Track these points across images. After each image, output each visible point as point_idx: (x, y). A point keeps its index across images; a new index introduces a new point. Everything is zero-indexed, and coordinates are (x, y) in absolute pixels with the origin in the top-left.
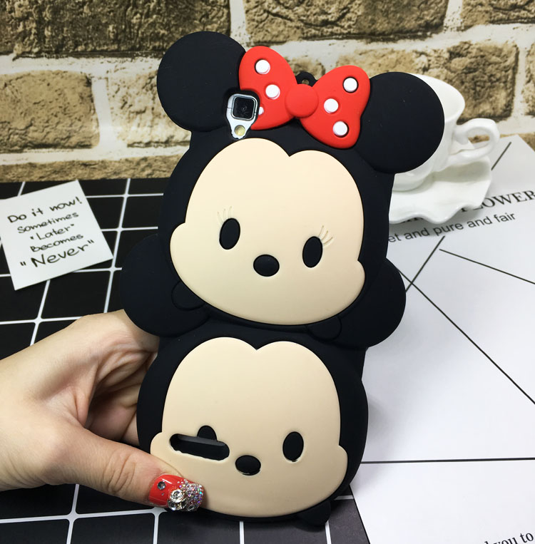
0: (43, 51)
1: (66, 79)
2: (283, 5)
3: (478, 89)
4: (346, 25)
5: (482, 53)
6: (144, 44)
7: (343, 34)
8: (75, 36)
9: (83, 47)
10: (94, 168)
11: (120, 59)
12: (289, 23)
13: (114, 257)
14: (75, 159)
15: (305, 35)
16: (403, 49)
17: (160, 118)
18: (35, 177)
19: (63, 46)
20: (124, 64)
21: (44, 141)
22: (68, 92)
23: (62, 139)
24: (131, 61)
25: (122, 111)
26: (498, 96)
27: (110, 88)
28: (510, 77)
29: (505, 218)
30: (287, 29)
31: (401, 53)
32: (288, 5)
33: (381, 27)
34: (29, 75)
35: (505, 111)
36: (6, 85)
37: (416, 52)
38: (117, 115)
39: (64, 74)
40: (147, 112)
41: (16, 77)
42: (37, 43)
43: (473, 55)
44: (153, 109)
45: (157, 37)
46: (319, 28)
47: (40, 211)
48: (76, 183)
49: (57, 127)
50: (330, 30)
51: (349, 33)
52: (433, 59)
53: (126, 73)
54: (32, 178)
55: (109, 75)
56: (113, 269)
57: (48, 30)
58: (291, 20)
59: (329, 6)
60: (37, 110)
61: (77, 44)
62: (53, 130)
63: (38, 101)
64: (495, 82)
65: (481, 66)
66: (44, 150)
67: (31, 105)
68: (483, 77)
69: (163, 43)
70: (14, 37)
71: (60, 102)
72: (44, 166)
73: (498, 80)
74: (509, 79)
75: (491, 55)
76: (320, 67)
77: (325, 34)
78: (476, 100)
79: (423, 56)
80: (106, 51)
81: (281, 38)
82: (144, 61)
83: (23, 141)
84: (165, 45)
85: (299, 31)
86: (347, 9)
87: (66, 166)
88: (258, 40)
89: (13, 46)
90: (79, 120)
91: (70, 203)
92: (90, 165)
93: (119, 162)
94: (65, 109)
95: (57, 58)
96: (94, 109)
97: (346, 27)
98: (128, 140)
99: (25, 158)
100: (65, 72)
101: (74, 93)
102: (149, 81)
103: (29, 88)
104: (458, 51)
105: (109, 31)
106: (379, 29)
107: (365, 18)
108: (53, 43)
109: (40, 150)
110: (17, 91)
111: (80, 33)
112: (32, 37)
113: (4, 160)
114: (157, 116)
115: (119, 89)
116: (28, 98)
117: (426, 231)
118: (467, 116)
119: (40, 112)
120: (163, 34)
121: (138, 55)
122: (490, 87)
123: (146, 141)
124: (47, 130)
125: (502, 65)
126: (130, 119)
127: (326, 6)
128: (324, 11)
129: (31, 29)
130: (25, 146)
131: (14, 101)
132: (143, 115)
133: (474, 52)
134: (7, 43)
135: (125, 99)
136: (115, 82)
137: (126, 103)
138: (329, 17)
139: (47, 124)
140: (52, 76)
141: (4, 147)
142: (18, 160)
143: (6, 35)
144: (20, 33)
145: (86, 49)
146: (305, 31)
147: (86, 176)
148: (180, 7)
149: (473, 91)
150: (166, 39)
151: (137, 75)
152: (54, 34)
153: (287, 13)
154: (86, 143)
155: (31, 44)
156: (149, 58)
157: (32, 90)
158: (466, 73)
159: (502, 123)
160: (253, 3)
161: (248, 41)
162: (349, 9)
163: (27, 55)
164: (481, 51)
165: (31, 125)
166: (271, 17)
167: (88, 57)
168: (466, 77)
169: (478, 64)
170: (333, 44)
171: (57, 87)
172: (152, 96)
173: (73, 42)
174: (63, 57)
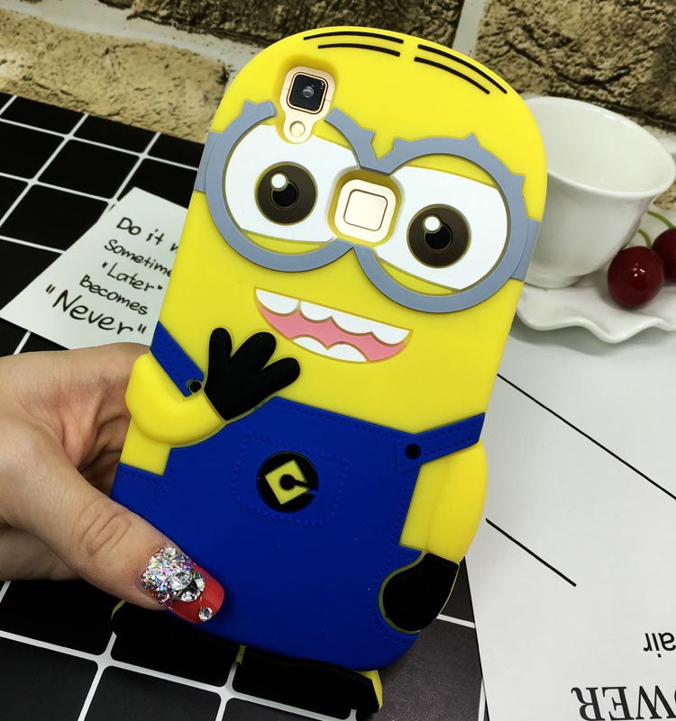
0: (173, 18)
1: (194, 65)
2: (536, 40)
4: (617, 90)
7: (609, 102)
8: (225, 6)
9: (233, 24)
12: (536, 68)
15: (554, 90)
19: (203, 16)
22: (190, 86)
30: (530, 75)
32: (543, 43)
33: (667, 107)
34: (144, 45)
36: (107, 52)
39: (193, 58)
41: (125, 44)
42: (167, 4)
46: (576, 85)
50: (591, 92)
51: (618, 103)
58: (540, 64)
59: (602, 58)
61: (223, 21)
63: (142, 87)
67: (130, 90)
77: (582, 96)
80: (264, 38)
85: (546, 82)
86: (627, 70)
94: (175, 108)
95: (191, 31)
97: (616, 93)
100: (195, 54)
101: (197, 90)
103: (137, 66)
105: (276, 13)
106: (662, 109)
107: (649, 88)
108: (190, 10)
110: (120, 64)
111: (234, 4)
116: (131, 79)
119: (139, 103)
127: (598, 58)
128: (593, 63)
131: (110, 77)
138: (598, 73)
140: (179, 55)
145: (236, 29)
146: (556, 84)
148: (386, 7)
153: (538, 54)
160: (493, 29)
162: (630, 70)
163: (150, 17)
166: (513, 52)
167: (236, 41)
171: (177, 74)
173: (220, 14)
174: (199, 33)
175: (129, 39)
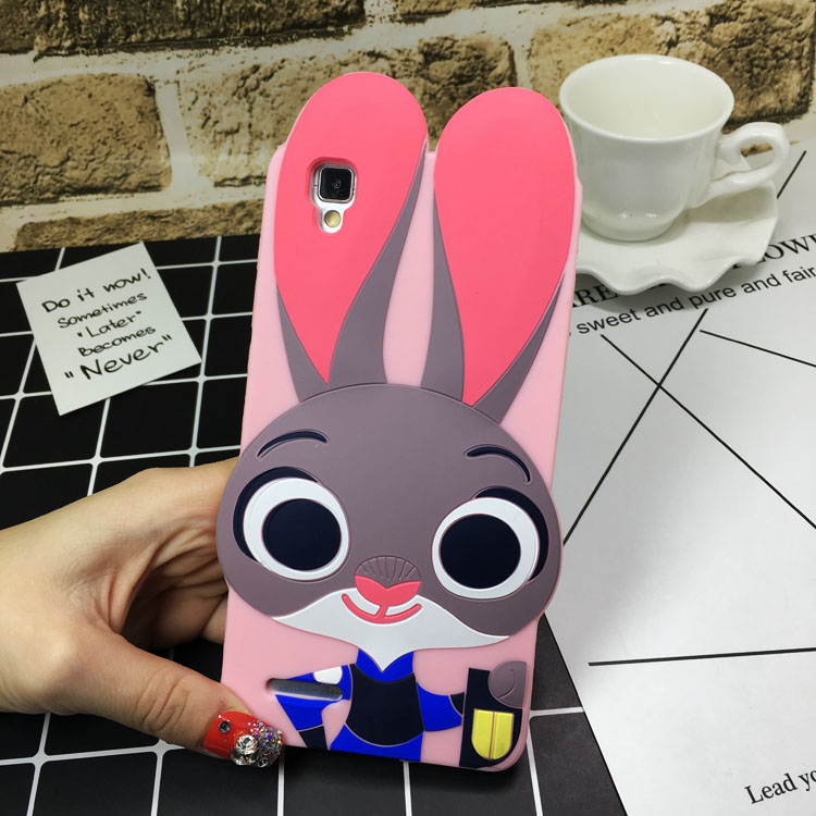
0: (79, 45)
1: (116, 85)
3: (756, 70)
5: (761, 14)
6: (232, 27)
8: (125, 19)
9: (139, 35)
10: (167, 222)
11: (196, 51)
13: (203, 361)
14: (137, 209)
16: (635, 13)
17: (261, 139)
18: (80, 239)
19: (107, 35)
20: (203, 58)
21: (89, 182)
22: (120, 107)
23: (116, 179)
24: (213, 54)
25: (203, 131)
26: (788, 81)
27: (182, 97)
28: (806, 49)
29: (800, 276)
31: (632, 20)
34: (60, 82)
35: (799, 104)
36: (26, 100)
37: (656, 17)
38: (196, 137)
39: (112, 79)
40: (241, 131)
41: (40, 87)
42: (68, 33)
43: (747, 17)
44: (250, 126)
45: (251, 14)
47: (89, 293)
48: (141, 247)
49: (108, 161)
52: (683, 27)
53: (207, 72)
54: (75, 241)
55: (180, 77)
56: (201, 379)
57: (84, 12)
60: (74, 136)
61: (128, 35)
62: (101, 165)
63: (75, 122)
64: (783, 58)
65: (761, 34)
66: (90, 196)
67: (66, 128)
68: (764, 52)
69: (260, 24)
70: (34, 25)
71: (109, 122)
72: (91, 221)
73: (787, 55)
74: (804, 54)
75: (775, 17)
76: (506, 48)
78: (752, 88)
79: (667, 22)
80: (174, 39)
81: (443, 6)
82: (232, 52)
83: (58, 185)
84: (263, 26)
87: (124, 220)
88: (407, 10)
89: (33, 39)
90: (140, 148)
91: (134, 278)
92: (161, 217)
93: (203, 211)
94: (117, 132)
95: (101, 54)
96: (162, 131)
98: (215, 176)
99: (63, 210)
100: (113, 75)
101: (129, 108)
102: (242, 82)
103: (62, 103)
104: (723, 12)
105: (177, 9)
108: (93, 32)
109: (84, 197)
110: (43, 107)
111: (133, 14)
112: (60, 24)
113: (32, 215)
114: (257, 137)
115: (197, 98)
116: (61, 118)
117: (678, 302)
118: (739, 114)
119: (80, 138)
120: (260, 9)
121: (223, 44)
122: (775, 67)
123: (242, 175)
124: (93, 165)
125: (794, 31)
126: (216, 144)
129: (58, 12)
130: (62, 192)
131: (40, 123)
132: (236, 136)
133: (749, 11)
134: (24, 35)
135: (207, 112)
136: (190, 86)
137: (209, 118)
139: (92, 157)
140: (98, 81)
141: (31, 195)
142: (52, 214)
143: (21, 23)
144: (42, 18)
145: (143, 39)
147: (154, 235)
149: (749, 75)
150: (264, 16)
151: (224, 75)
152: (93, 18)
154: (151, 184)
155: (59, 35)
156: (239, 47)
157: (65, 105)
158: (736, 47)
159: (794, 123)
161: (392, 13)
163: (55, 52)
164: (760, 10)
165: (68, 159)
167: (147, 51)
168: (737, 53)
169: (755, 32)
170: (525, 11)
171: (103, 100)
172: (247, 106)
173: (124, 29)
174: (109, 53)
175: (43, 82)
